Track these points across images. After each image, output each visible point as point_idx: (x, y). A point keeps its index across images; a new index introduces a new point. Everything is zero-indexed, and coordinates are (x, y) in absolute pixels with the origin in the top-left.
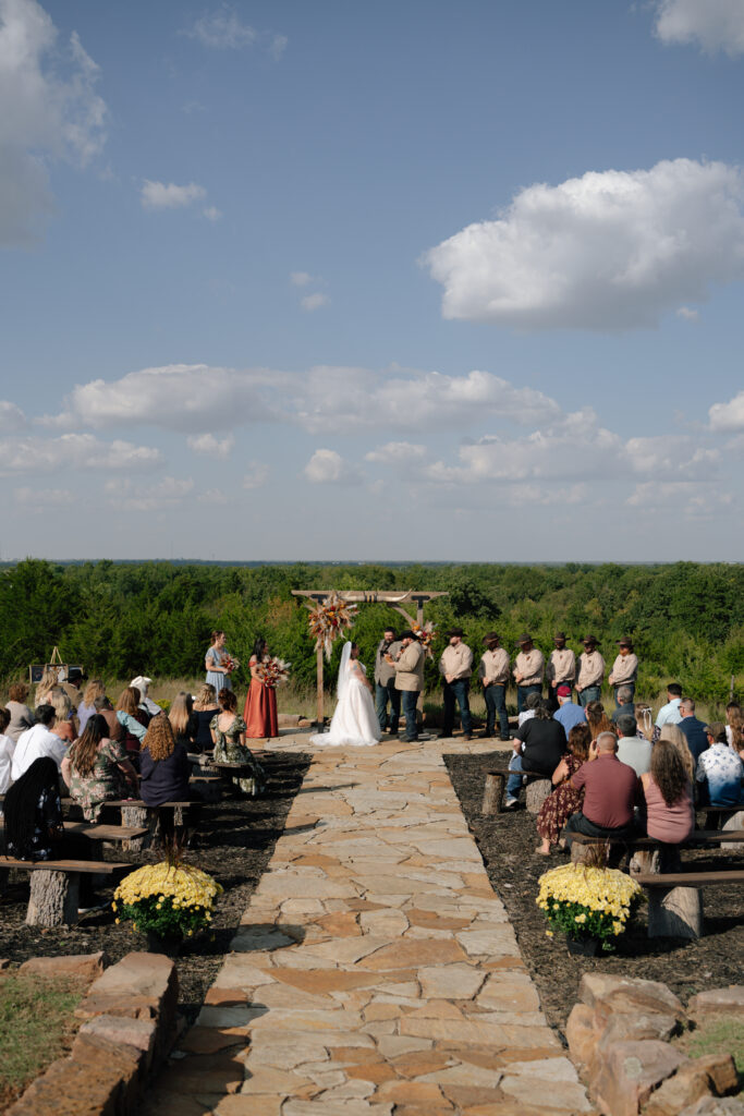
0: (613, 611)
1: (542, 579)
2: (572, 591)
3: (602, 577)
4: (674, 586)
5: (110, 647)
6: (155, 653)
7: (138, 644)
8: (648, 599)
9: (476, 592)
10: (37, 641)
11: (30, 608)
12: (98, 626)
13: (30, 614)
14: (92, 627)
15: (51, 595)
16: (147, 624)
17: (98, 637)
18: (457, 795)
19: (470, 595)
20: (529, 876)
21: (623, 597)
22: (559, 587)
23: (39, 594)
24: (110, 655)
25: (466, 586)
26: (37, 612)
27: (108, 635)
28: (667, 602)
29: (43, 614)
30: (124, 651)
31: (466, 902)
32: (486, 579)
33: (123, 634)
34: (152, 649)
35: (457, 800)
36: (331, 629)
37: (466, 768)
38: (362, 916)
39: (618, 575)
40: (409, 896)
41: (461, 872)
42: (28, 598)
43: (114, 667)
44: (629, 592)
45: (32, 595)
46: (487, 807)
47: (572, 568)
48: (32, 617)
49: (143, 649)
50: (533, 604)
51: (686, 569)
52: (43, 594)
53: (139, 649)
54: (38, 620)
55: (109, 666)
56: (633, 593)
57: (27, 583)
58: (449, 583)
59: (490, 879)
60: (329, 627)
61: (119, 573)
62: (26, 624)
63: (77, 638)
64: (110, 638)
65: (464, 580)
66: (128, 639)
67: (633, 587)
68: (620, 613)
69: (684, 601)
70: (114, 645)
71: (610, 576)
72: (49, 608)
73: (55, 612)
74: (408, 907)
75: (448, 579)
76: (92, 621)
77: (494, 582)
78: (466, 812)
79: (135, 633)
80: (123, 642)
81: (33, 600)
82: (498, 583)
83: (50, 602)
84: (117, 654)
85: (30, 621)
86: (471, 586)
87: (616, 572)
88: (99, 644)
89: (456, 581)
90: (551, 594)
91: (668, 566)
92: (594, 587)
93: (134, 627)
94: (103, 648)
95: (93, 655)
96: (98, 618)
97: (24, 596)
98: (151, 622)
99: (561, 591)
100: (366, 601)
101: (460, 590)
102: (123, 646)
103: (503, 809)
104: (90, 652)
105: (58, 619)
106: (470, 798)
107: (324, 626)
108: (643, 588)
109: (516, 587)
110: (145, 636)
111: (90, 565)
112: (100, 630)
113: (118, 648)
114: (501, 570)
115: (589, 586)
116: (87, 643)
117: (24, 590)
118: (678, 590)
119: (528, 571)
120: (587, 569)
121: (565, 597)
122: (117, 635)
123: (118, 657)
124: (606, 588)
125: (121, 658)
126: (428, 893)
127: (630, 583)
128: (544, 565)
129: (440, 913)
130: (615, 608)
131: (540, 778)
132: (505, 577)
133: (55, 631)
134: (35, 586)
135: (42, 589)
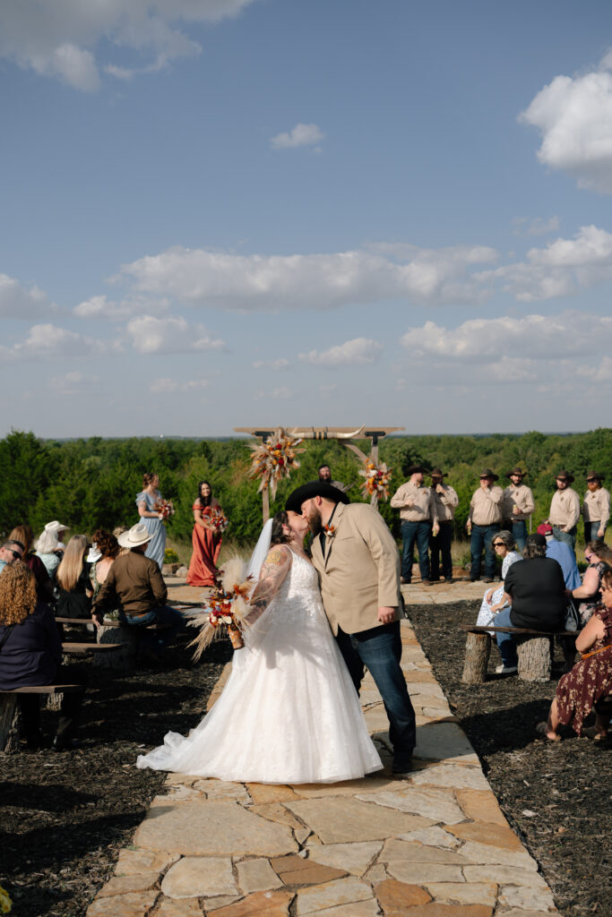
0: (538, 472)
1: (473, 446)
2: (501, 455)
3: (527, 443)
4: (592, 448)
5: (83, 506)
6: (126, 511)
7: (110, 503)
8: (569, 461)
9: (418, 456)
10: (21, 502)
11: (15, 473)
12: (72, 487)
13: (15, 479)
14: (68, 488)
15: (34, 461)
16: (118, 485)
17: (72, 497)
18: (427, 656)
19: (413, 459)
20: (556, 792)
21: (547, 460)
22: (488, 453)
23: (23, 460)
24: (84, 513)
25: (409, 451)
26: (22, 477)
27: (81, 496)
28: (588, 462)
29: (26, 479)
30: (96, 510)
31: (472, 859)
32: (425, 447)
33: (96, 494)
34: (123, 508)
35: (426, 662)
36: (277, 467)
37: (431, 620)
38: (299, 902)
39: (541, 442)
40: (378, 847)
41: (452, 788)
42: (13, 464)
43: (88, 525)
44: (552, 455)
45: (16, 461)
46: (469, 675)
47: (499, 437)
48: (16, 481)
49: (114, 508)
50: (468, 467)
51: (603, 433)
52: (26, 460)
53: (111, 507)
54: (22, 484)
55: (82, 524)
56: (556, 456)
57: (12, 451)
58: (393, 448)
59: (500, 802)
60: (274, 467)
61: (107, 447)
62: (11, 488)
63: (53, 498)
64: (84, 497)
65: (407, 446)
66: (100, 500)
67: (555, 451)
68: (544, 473)
69: (602, 461)
70: (87, 505)
71: (534, 443)
72: (32, 474)
73: (38, 477)
74: (378, 876)
75: (393, 445)
76: (67, 482)
77: (432, 449)
78: (441, 681)
79: (107, 493)
80: (96, 501)
81: (17, 466)
82: (435, 450)
83: (33, 467)
84: (90, 512)
85: (16, 485)
86: (413, 451)
87: (539, 439)
88: (74, 503)
89: (400, 446)
90: (482, 459)
91: (581, 435)
92: (520, 453)
93: (106, 488)
94: (78, 507)
95: (68, 513)
96: (72, 480)
97: (9, 462)
98: (122, 482)
99: (491, 456)
100: (315, 438)
101: (404, 454)
102: (96, 505)
103: (489, 677)
104: (65, 511)
105: (40, 483)
106: (443, 659)
107: (269, 466)
108: (564, 451)
109: (451, 453)
110: (116, 495)
111: (82, 442)
112: (74, 491)
113: (91, 507)
114: (439, 439)
115: (516, 451)
116: (62, 503)
117: (9, 457)
118: (595, 452)
119: (461, 440)
120: (512, 438)
121: (494, 461)
122: (90, 494)
123: (91, 515)
124: (530, 453)
125: (94, 516)
126: (410, 837)
127: (552, 448)
128: (474, 436)
129: (435, 890)
130: (540, 469)
131: (535, 636)
132: (441, 445)
133: (35, 494)
134: (19, 453)
135: (26, 456)
